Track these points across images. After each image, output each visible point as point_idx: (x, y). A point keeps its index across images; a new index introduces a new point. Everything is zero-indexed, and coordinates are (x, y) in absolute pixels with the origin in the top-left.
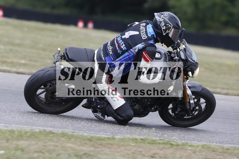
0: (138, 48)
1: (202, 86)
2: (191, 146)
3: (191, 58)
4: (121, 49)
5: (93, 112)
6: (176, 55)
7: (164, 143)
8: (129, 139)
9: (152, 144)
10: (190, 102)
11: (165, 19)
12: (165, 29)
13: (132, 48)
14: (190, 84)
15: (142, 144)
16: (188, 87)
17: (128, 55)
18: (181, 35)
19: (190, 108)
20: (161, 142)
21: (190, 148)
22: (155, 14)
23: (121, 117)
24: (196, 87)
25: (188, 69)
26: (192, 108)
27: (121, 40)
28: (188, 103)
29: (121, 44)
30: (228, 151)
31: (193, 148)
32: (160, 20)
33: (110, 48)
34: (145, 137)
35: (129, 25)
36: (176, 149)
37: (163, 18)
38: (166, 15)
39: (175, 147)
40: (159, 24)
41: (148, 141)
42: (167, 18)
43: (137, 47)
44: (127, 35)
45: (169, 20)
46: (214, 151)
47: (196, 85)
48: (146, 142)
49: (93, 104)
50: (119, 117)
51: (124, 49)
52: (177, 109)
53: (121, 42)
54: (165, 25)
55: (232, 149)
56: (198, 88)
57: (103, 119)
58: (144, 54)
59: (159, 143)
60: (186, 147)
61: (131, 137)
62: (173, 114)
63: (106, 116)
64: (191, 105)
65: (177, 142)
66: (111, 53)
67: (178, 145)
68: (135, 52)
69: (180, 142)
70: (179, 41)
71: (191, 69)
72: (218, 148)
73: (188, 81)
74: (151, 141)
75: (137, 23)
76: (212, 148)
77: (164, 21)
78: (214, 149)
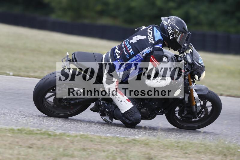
0: (146, 52)
1: (208, 89)
2: (68, 136)
3: (198, 61)
4: (129, 54)
5: (101, 115)
6: (183, 59)
7: (41, 134)
8: (6, 130)
9: (30, 134)
10: (196, 105)
11: (172, 23)
12: (172, 33)
13: (139, 52)
14: (196, 87)
15: (19, 135)
16: (195, 90)
17: (136, 60)
18: (187, 38)
19: (197, 111)
20: (39, 132)
21: (68, 138)
22: (162, 18)
23: (129, 120)
24: (203, 91)
25: (195, 73)
26: (198, 111)
27: (129, 45)
28: (194, 106)
29: (129, 49)
30: (106, 141)
31: (71, 138)
32: (167, 24)
33: (118, 53)
34: (22, 127)
35: (136, 30)
36: (54, 139)
37: (170, 23)
38: (173, 19)
39: (53, 137)
40: (166, 28)
41: (25, 131)
42: (174, 22)
43: (144, 51)
44: (135, 39)
45: (176, 24)
46: (91, 141)
47: (203, 88)
48: (23, 132)
49: (101, 108)
50: (127, 121)
51: (131, 54)
52: (184, 111)
53: (129, 47)
54: (172, 30)
55: (109, 138)
56: (205, 91)
57: (111, 123)
58: (152, 58)
59: (37, 133)
60: (64, 137)
61: (8, 127)
62: (180, 117)
63: (114, 119)
64: (198, 107)
65: (55, 132)
66: (119, 57)
67: (55, 135)
68: (143, 56)
69: (57, 132)
70: (185, 45)
71: (198, 72)
72: (95, 137)
73: (194, 84)
74: (28, 131)
75: (144, 28)
76: (89, 137)
77: (171, 25)
78: (92, 139)
